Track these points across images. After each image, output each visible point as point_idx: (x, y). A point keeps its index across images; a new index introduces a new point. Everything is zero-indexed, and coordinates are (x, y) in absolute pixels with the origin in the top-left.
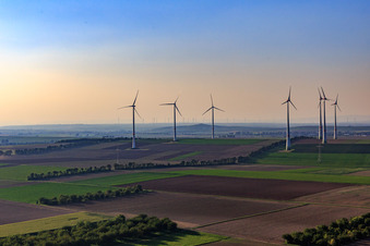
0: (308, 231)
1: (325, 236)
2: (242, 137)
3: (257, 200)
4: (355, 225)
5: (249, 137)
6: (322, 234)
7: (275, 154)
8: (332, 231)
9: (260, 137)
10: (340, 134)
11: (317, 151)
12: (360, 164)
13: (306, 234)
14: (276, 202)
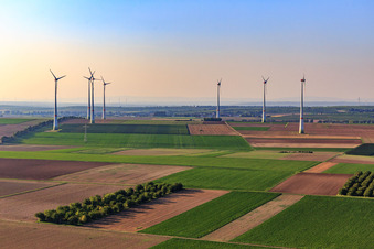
0: (62, 209)
1: (77, 213)
2: (11, 116)
3: (15, 181)
4: (108, 201)
5: (18, 116)
6: (74, 211)
7: (42, 134)
8: (85, 208)
9: (30, 117)
10: (111, 114)
11: (83, 132)
12: (124, 144)
13: (59, 212)
14: (34, 182)
